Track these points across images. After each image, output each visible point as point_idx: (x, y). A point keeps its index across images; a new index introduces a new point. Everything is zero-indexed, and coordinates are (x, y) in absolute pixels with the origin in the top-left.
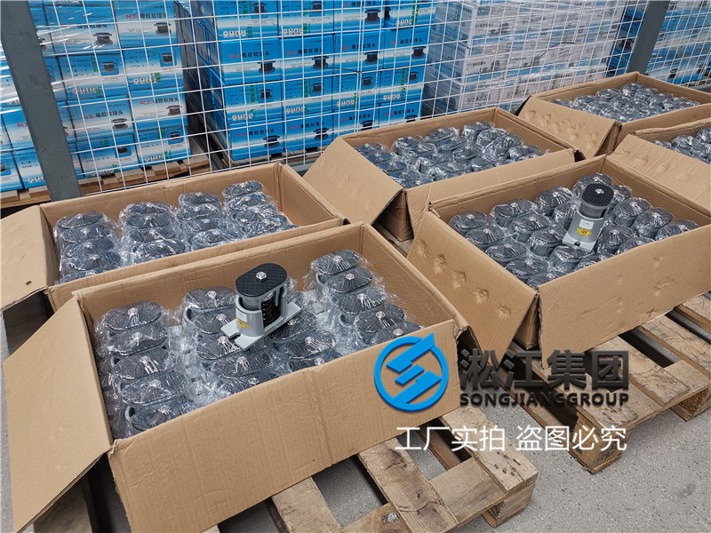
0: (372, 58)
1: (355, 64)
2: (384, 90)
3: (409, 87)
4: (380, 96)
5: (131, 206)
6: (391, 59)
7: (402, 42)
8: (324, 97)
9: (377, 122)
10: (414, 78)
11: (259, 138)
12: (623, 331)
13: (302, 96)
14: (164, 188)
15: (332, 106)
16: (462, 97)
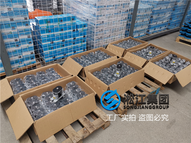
0: (75, 39)
1: (71, 40)
2: (78, 45)
3: (83, 43)
4: (77, 46)
5: (26, 76)
6: (79, 38)
7: (81, 35)
8: (65, 47)
9: (77, 51)
10: (84, 41)
11: (51, 57)
12: (126, 91)
13: (60, 47)
14: (33, 71)
15: (67, 49)
16: (95, 45)
